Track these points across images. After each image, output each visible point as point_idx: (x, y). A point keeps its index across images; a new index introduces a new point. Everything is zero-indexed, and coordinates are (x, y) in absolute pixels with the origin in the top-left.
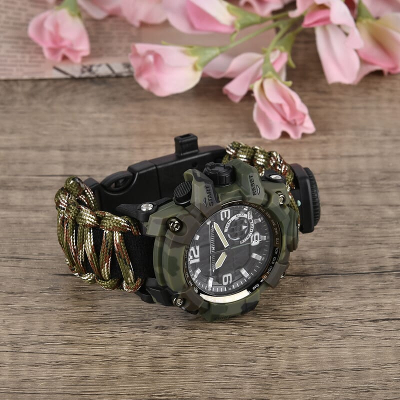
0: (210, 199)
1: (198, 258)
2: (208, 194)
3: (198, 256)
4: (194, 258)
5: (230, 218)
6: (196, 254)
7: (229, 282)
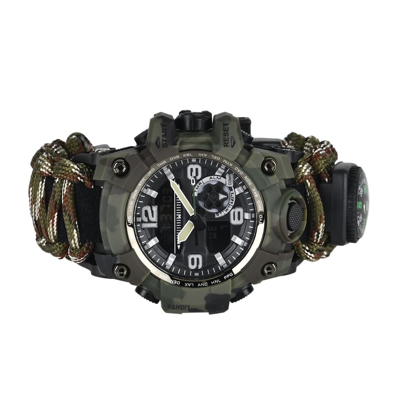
0: (165, 139)
1: (155, 222)
2: (164, 134)
3: (155, 219)
4: (149, 222)
5: (201, 179)
6: (153, 216)
7: (197, 267)
